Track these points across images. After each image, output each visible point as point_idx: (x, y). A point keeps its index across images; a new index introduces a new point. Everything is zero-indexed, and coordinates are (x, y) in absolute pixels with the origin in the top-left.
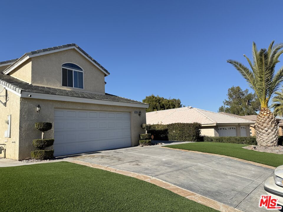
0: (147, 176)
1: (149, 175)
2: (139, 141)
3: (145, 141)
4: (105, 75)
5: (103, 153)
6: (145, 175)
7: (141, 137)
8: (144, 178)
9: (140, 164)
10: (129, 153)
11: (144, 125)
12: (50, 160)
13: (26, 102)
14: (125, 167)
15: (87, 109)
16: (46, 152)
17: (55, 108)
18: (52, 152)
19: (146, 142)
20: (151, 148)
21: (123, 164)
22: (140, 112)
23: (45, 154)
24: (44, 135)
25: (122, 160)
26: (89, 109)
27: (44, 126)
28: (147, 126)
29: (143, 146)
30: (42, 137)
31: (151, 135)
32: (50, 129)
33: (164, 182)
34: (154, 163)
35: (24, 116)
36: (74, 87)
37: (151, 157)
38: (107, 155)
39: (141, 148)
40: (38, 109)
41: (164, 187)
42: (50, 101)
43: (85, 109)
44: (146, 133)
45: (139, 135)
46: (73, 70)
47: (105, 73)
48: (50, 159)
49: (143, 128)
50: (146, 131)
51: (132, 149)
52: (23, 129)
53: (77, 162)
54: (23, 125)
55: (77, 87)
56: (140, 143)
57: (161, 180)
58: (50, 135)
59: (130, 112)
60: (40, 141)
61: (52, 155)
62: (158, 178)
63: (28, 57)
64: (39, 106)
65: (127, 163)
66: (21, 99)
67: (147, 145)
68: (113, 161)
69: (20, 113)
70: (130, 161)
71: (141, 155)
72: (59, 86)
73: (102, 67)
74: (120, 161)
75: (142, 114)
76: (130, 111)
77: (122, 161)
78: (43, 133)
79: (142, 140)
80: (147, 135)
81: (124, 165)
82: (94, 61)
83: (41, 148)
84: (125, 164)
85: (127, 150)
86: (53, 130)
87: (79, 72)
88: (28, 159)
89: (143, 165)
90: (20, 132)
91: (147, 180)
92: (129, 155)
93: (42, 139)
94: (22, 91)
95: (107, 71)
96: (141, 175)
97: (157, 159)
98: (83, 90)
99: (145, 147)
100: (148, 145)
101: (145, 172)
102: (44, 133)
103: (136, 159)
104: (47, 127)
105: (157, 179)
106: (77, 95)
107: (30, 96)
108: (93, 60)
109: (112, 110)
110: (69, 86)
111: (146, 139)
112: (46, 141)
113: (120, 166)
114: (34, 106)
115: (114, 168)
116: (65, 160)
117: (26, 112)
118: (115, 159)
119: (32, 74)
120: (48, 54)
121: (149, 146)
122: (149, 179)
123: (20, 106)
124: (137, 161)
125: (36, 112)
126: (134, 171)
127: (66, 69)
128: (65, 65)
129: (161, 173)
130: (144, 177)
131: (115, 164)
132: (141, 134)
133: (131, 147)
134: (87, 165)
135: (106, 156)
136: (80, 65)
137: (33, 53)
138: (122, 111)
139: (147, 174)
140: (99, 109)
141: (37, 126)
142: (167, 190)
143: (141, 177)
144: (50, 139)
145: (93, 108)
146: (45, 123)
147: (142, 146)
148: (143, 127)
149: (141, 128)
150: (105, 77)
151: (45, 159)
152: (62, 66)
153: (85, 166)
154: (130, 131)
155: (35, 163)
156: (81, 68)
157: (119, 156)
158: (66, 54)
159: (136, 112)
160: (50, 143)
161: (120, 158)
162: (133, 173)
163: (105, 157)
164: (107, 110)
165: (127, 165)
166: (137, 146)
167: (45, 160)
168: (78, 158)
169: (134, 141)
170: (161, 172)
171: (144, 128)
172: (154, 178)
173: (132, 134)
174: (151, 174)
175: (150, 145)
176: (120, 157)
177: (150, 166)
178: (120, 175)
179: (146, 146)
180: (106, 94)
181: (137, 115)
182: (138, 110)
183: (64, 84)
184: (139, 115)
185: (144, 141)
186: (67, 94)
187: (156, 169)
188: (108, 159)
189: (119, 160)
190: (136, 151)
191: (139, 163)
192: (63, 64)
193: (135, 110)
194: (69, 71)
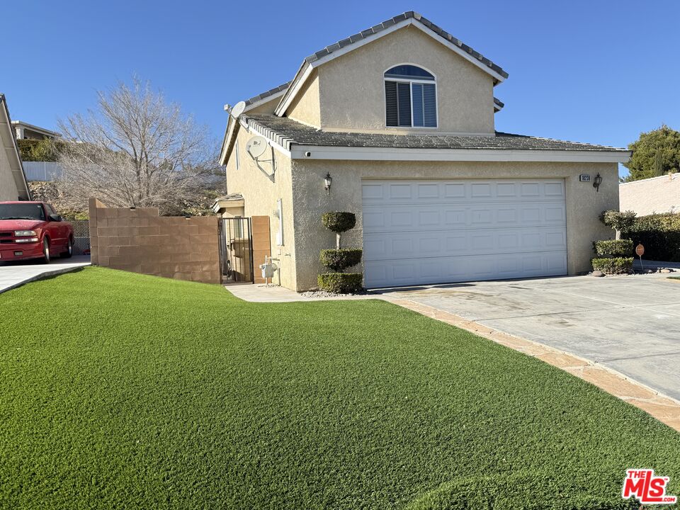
0: (578, 358)
1: (586, 357)
2: (591, 260)
3: (611, 260)
4: (496, 82)
5: (481, 287)
6: (571, 355)
7: (600, 251)
8: (564, 361)
9: (570, 322)
10: (553, 291)
11: (610, 216)
12: (353, 295)
13: (303, 169)
14: (521, 327)
15: (437, 176)
16: (344, 277)
17: (363, 179)
18: (358, 278)
19: (616, 263)
20: (630, 281)
21: (518, 319)
22: (598, 176)
23: (343, 282)
24: (340, 240)
25: (520, 309)
26: (442, 177)
27: (338, 220)
28: (620, 219)
29: (603, 275)
30: (338, 245)
31: (636, 244)
32: (352, 227)
33: (632, 381)
34: (621, 324)
35: (301, 199)
36: (414, 125)
37: (616, 307)
38: (483, 292)
39: (595, 280)
40: (326, 183)
41: (623, 398)
42: (353, 162)
43: (434, 176)
44: (618, 238)
45: (594, 244)
46: (412, 81)
47: (495, 75)
48: (353, 292)
49: (606, 224)
50: (618, 233)
51: (565, 282)
52: (301, 228)
53: (405, 304)
54: (301, 220)
55: (422, 125)
56: (594, 265)
57: (622, 376)
58: (354, 240)
59: (565, 178)
60: (332, 253)
61: (359, 285)
62: (612, 367)
63: (310, 69)
64: (328, 177)
65: (532, 318)
66: (292, 163)
67: (618, 274)
68: (495, 308)
69: (294, 194)
70: (542, 312)
71: (583, 299)
72: (378, 127)
73: (485, 61)
74: (515, 311)
75: (606, 182)
76: (566, 175)
77: (521, 311)
78: (338, 236)
79: (601, 257)
80: (619, 242)
81: (520, 322)
82: (464, 48)
83: (335, 268)
84: (526, 320)
85: (550, 283)
86: (361, 231)
87: (425, 85)
88: (311, 291)
89: (580, 327)
90: (296, 235)
91: (574, 368)
92: (549, 297)
93: (338, 248)
94: (291, 144)
95: (499, 70)
96: (560, 352)
97: (635, 314)
98: (435, 130)
99: (609, 277)
100: (622, 273)
101: (577, 345)
102: (340, 235)
103: (563, 309)
104: (345, 222)
105: (608, 369)
106: (413, 144)
107: (309, 154)
108: (460, 45)
109: (508, 175)
110: (403, 124)
111: (617, 255)
112: (344, 252)
113: (508, 322)
114: (319, 177)
115: (490, 325)
116: (384, 297)
117: (304, 192)
118: (503, 303)
119: (321, 106)
120: (352, 52)
121: (624, 276)
122: (582, 367)
123: (293, 178)
124: (564, 316)
125: (324, 190)
126: (541, 341)
127: (395, 83)
128: (392, 72)
129: (630, 353)
130: (567, 359)
131: (495, 316)
132: (600, 242)
133: (567, 275)
134: (424, 313)
135: (482, 295)
136: (426, 67)
137: (320, 55)
138: (536, 175)
139: (580, 351)
140: (470, 175)
141: (325, 220)
142: (631, 407)
143: (558, 358)
144: (354, 249)
145: (455, 173)
146: (340, 215)
147: (600, 274)
148: (607, 221)
149: (601, 224)
150: (494, 88)
151: (344, 291)
152: (385, 76)
153: (418, 314)
154: (564, 233)
155: (323, 298)
156: (431, 72)
157: (519, 297)
158: (393, 44)
159: (583, 178)
160: (354, 257)
161: (518, 304)
162: (538, 344)
163: (477, 296)
164: (492, 176)
165: (532, 322)
166: (585, 273)
167: (344, 295)
168: (414, 294)
169: (575, 261)
170: (633, 352)
171: (610, 224)
172: (599, 366)
173: (571, 240)
174: (593, 355)
175: (631, 274)
176: (519, 301)
177: (602, 329)
178: (496, 344)
179: (615, 276)
180: (498, 134)
181: (588, 186)
182: (592, 172)
183: (391, 122)
184: (596, 185)
185: (608, 262)
186: (389, 143)
187: (620, 342)
188: (485, 301)
189: (515, 306)
190: (575, 288)
191: (567, 321)
192: (387, 70)
193: (582, 171)
194: (401, 85)
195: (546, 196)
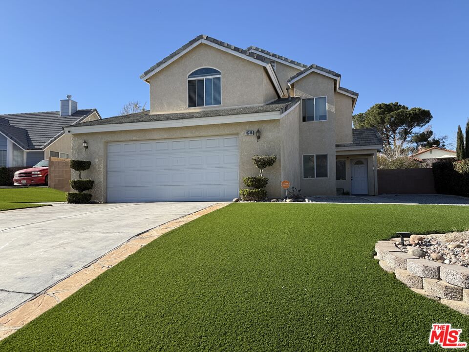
13: (76, 139)
22: (258, 130)
24: (80, 175)
36: (205, 105)
40: (84, 145)
46: (205, 78)
55: (211, 104)
58: (99, 175)
59: (238, 134)
64: (85, 142)
66: (72, 136)
72: (183, 109)
86: (102, 170)
87: (214, 78)
98: (220, 107)
102: (80, 172)
107: (69, 132)
110: (199, 105)
117: (76, 151)
119: (151, 100)
123: (72, 143)
127: (195, 80)
128: (192, 74)
137: (147, 73)
152: (189, 78)
156: (218, 70)
159: (248, 133)
181: (253, 138)
182: (255, 128)
183: (191, 105)
184: (259, 138)
186: (190, 116)
192: (189, 74)
193: (248, 128)
194: (198, 81)
195: (225, 147)
